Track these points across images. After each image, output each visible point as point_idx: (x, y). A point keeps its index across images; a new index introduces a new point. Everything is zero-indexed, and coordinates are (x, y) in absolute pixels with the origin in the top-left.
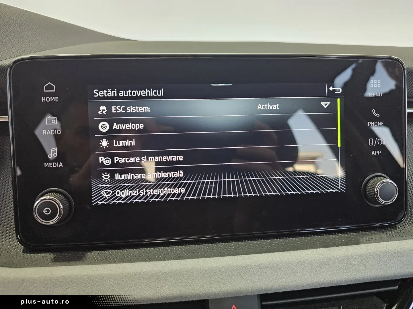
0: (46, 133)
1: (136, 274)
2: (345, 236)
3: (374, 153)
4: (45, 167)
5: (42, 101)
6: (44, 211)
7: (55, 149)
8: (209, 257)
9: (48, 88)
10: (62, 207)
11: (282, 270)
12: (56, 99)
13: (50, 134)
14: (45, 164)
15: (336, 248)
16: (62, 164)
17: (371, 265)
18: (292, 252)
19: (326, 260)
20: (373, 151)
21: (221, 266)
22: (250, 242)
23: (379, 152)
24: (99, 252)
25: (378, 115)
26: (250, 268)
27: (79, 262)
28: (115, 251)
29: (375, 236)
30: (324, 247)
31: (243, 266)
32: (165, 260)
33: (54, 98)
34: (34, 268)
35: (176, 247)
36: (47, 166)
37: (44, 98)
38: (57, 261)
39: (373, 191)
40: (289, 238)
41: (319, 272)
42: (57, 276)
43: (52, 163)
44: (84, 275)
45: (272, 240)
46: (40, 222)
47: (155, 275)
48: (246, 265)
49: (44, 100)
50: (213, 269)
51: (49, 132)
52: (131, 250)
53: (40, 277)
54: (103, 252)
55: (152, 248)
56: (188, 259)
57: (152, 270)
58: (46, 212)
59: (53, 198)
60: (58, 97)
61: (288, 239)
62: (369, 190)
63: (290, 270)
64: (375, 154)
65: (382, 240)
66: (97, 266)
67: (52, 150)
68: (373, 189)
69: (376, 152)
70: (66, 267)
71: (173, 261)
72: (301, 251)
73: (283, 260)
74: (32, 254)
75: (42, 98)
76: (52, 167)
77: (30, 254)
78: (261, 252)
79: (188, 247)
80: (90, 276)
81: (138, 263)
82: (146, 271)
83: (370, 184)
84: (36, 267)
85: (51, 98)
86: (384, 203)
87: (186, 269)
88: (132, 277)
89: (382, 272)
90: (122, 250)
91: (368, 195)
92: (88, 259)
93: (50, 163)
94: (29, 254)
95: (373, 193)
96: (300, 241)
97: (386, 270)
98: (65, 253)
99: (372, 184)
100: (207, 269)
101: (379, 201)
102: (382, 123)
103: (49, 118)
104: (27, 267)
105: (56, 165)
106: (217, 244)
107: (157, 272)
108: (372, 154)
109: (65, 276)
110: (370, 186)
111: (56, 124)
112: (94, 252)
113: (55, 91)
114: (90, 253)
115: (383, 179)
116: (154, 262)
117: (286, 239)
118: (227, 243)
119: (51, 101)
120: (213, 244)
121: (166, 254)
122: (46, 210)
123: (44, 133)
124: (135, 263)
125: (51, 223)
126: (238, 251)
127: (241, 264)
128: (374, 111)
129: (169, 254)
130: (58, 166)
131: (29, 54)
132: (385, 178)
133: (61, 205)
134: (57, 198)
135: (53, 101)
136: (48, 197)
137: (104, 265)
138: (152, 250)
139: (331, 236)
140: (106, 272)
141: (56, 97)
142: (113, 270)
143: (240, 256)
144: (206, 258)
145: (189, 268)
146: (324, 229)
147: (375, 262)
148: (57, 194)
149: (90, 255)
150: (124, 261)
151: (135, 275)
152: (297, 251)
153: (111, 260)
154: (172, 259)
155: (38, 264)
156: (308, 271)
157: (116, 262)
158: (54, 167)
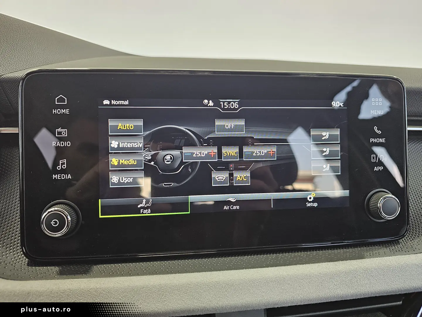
0: (56, 145)
1: (143, 287)
2: (349, 251)
3: (376, 169)
4: (54, 179)
5: (53, 113)
6: (51, 223)
7: (64, 161)
8: (216, 270)
9: (59, 100)
10: (70, 219)
11: (289, 284)
12: (67, 111)
13: (60, 146)
14: (54, 175)
15: (341, 262)
16: (70, 176)
17: (376, 279)
18: (298, 266)
19: (331, 274)
20: (376, 167)
21: (228, 280)
22: (256, 256)
23: (381, 168)
24: (105, 265)
25: (379, 132)
26: (257, 281)
27: (85, 275)
28: (121, 264)
29: (378, 251)
30: (329, 261)
31: (251, 280)
32: (173, 274)
33: (65, 110)
34: (40, 281)
35: (183, 261)
36: (55, 177)
37: (55, 110)
38: (63, 274)
39: (376, 206)
40: (295, 252)
41: (325, 286)
42: (64, 289)
43: (60, 175)
44: (91, 288)
45: (278, 254)
46: (47, 233)
47: (162, 288)
48: (253, 279)
49: (55, 112)
50: (220, 283)
51: (59, 144)
52: (137, 263)
53: (46, 290)
54: (109, 266)
55: (159, 262)
56: (196, 272)
57: (160, 283)
58: (53, 224)
59: (61, 210)
60: (69, 110)
61: (293, 253)
62: (372, 205)
63: (297, 284)
64: (378, 170)
65: (385, 255)
66: (104, 279)
67: (61, 161)
68: (376, 204)
69: (379, 168)
70: (72, 280)
71: (180, 274)
72: (306, 265)
73: (289, 274)
74: (37, 267)
75: (53, 110)
76: (60, 178)
77: (35, 267)
78: (267, 266)
79: (195, 261)
80: (97, 289)
81: (145, 276)
82: (153, 284)
83: (373, 199)
84: (42, 280)
85: (62, 110)
86: (387, 218)
87: (194, 283)
88: (140, 290)
89: (387, 287)
90: (128, 264)
91: (371, 210)
92: (94, 272)
93: (58, 175)
94: (33, 267)
95: (376, 208)
96: (305, 256)
97: (390, 284)
98: (70, 266)
99: (375, 199)
100: (214, 282)
101: (382, 216)
102: (384, 139)
103: (59, 129)
104: (32, 280)
105: (64, 177)
106: (223, 258)
107: (165, 285)
108: (374, 170)
109: (72, 289)
110: (373, 201)
111: (66, 136)
112: (100, 265)
113: (66, 103)
114: (96, 267)
115: (386, 195)
116: (161, 276)
117: (292, 253)
118: (233, 257)
119: (62, 113)
120: (220, 258)
121: (173, 268)
122: (53, 222)
123: (54, 145)
124: (142, 276)
125: (58, 235)
126: (245, 265)
127: (248, 277)
128: (376, 128)
129: (176, 267)
130: (66, 178)
131: (38, 67)
132: (388, 193)
133: (69, 217)
134: (66, 210)
135: (63, 113)
136: (56, 209)
137: (110, 278)
138: (159, 264)
139: (336, 251)
140: (113, 285)
141: (67, 110)
142: (120, 283)
143: (247, 269)
144: (213, 272)
145: (197, 281)
146: (329, 244)
147: (379, 276)
148: (65, 206)
149: (96, 268)
150: (131, 274)
151: (143, 289)
152: (303, 265)
153: (117, 273)
154: (179, 272)
155: (44, 277)
156: (314, 285)
157: (122, 275)
158: (62, 178)
